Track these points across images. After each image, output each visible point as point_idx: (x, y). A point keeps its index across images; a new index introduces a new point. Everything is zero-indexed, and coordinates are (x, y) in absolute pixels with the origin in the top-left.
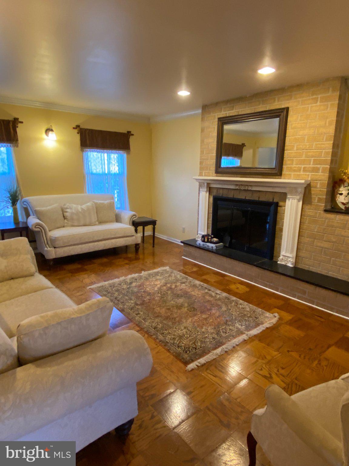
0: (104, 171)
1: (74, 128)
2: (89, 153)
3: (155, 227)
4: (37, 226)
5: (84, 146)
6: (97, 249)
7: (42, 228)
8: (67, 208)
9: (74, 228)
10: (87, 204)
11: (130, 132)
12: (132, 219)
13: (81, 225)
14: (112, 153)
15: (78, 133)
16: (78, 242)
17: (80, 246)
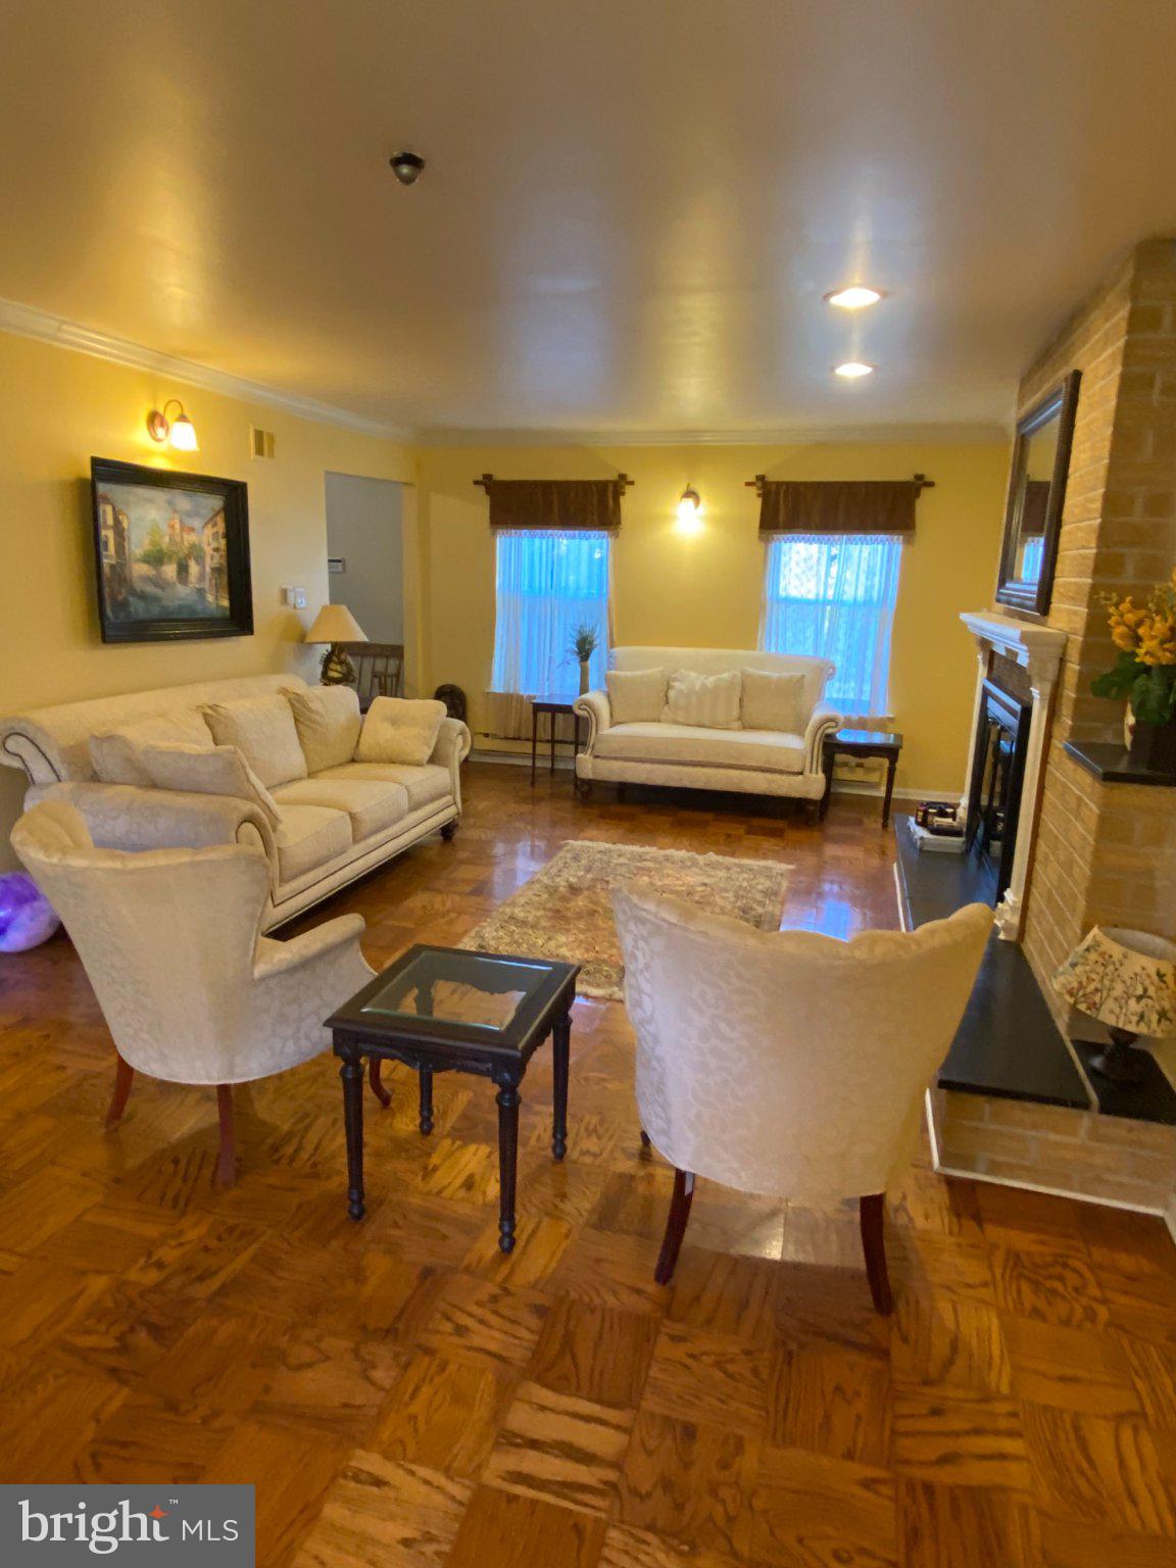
0: (822, 593)
1: (748, 484)
2: (785, 546)
3: (897, 765)
4: (583, 707)
5: (770, 528)
6: (686, 783)
7: (593, 715)
8: (675, 680)
9: (675, 727)
10: (719, 676)
11: (919, 477)
12: (822, 729)
13: (691, 722)
14: (852, 543)
15: (759, 495)
16: (642, 755)
17: (648, 766)
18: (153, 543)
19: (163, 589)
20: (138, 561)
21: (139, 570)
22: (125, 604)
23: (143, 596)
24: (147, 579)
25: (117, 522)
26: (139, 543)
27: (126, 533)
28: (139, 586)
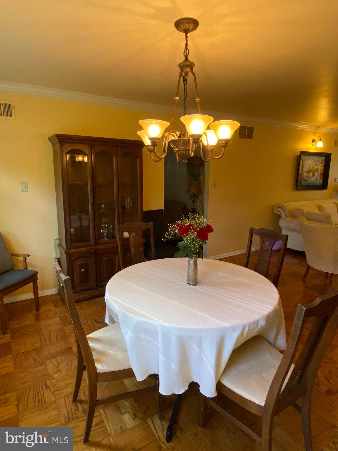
18: (309, 169)
19: (309, 179)
20: (305, 172)
21: (305, 174)
22: (301, 182)
23: (305, 180)
24: (306, 176)
25: (303, 164)
26: (306, 168)
27: (304, 167)
28: (305, 178)
